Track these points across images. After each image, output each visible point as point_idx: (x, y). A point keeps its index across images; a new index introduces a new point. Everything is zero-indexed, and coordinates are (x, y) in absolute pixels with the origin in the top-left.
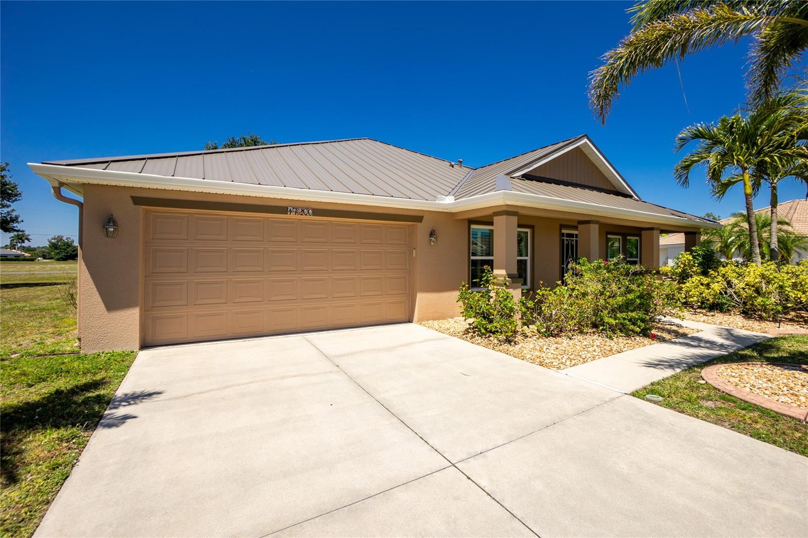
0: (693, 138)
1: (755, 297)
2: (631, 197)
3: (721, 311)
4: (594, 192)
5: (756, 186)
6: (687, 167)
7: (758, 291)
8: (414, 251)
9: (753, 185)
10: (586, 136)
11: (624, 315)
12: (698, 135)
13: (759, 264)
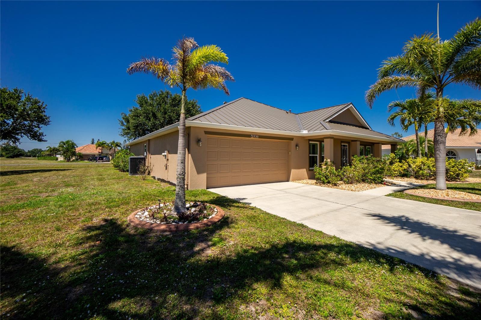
0: (395, 106)
1: (419, 171)
2: (368, 129)
3: (407, 177)
4: (354, 127)
5: (420, 126)
6: (393, 119)
7: (420, 169)
8: (290, 152)
9: (419, 125)
10: (352, 103)
11: (375, 176)
12: (397, 105)
13: (421, 158)
